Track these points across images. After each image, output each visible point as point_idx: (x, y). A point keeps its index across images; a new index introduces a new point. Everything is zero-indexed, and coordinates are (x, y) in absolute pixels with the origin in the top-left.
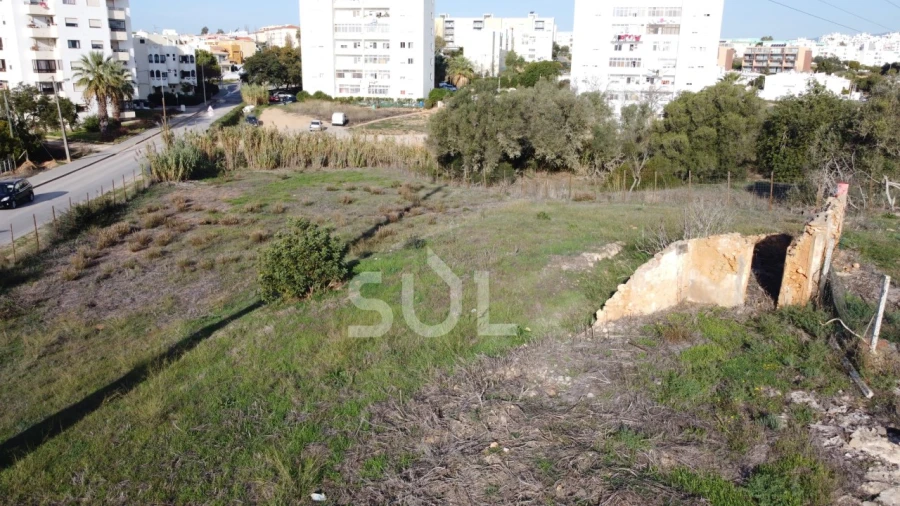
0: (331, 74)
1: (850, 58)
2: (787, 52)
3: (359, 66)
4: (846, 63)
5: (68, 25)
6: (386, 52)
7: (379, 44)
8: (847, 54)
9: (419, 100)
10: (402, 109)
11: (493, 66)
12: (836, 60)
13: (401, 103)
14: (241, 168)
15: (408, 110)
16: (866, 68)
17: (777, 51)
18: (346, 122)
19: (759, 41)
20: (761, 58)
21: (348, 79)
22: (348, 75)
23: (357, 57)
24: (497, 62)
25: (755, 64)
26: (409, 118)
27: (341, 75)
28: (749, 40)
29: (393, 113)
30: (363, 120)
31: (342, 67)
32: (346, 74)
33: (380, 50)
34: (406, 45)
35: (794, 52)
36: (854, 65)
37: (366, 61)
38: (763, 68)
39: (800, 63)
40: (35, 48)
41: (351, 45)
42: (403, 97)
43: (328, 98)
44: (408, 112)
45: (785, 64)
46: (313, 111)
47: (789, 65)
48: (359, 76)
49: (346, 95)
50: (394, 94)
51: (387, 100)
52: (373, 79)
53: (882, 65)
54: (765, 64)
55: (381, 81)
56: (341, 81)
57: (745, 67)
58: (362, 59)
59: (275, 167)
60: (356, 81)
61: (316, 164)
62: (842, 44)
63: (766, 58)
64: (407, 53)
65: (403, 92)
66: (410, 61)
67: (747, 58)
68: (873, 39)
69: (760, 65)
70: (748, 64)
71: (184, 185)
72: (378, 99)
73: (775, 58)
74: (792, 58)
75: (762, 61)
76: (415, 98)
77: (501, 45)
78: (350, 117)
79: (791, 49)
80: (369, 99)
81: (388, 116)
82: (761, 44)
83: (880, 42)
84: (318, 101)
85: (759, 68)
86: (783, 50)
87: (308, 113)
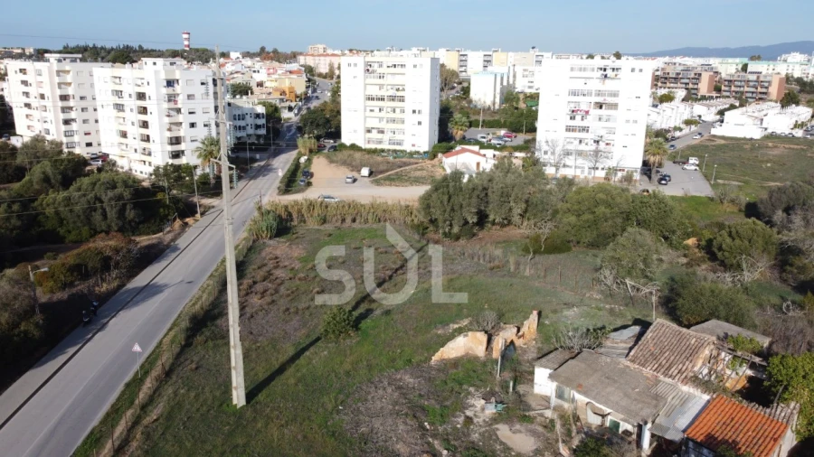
0: (361, 131)
2: (761, 79)
3: (383, 125)
5: (190, 113)
6: (401, 116)
7: (398, 110)
9: (425, 153)
10: (412, 160)
11: (494, 102)
13: (411, 154)
14: (302, 224)
15: (416, 161)
17: (753, 77)
18: (371, 173)
20: (739, 84)
21: (375, 135)
22: (374, 131)
23: (381, 119)
24: (498, 99)
25: (733, 88)
26: (416, 169)
27: (369, 131)
29: (406, 164)
30: (382, 172)
31: (369, 125)
32: (373, 131)
33: (398, 115)
34: (417, 112)
35: (768, 79)
37: (387, 122)
38: (740, 92)
39: (773, 89)
40: (170, 130)
41: (377, 110)
42: (413, 149)
43: (360, 149)
44: (417, 163)
45: (759, 90)
46: (348, 162)
47: (764, 90)
48: (382, 132)
49: (372, 146)
50: (407, 147)
51: (402, 151)
52: (392, 134)
54: (742, 89)
55: (398, 137)
56: (369, 135)
57: (725, 91)
58: (385, 120)
60: (380, 136)
63: (743, 83)
64: (417, 117)
65: (413, 145)
66: (420, 123)
67: (727, 83)
69: (738, 89)
70: (727, 89)
71: (271, 242)
72: (395, 151)
73: (751, 84)
74: (766, 84)
75: (740, 87)
76: (422, 151)
77: (502, 83)
78: (374, 170)
79: (765, 76)
80: (389, 150)
81: (401, 167)
82: (745, 66)
84: (352, 152)
85: (736, 92)
86: (758, 77)
87: (344, 163)
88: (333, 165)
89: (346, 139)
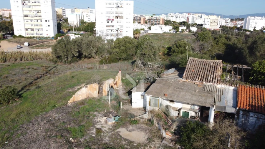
0: (23, 30)
1: (174, 20)
2: (158, 19)
3: (33, 27)
4: (172, 21)
6: (41, 23)
7: (39, 21)
8: (173, 19)
9: (52, 37)
10: (47, 40)
11: (77, 24)
12: (170, 21)
13: (47, 38)
15: (49, 40)
16: (177, 23)
17: (155, 19)
18: (29, 45)
19: (152, 15)
20: (152, 20)
22: (29, 30)
23: (32, 25)
24: (78, 23)
25: (150, 22)
26: (49, 43)
27: (27, 30)
28: (149, 15)
29: (44, 41)
30: (34, 44)
31: (27, 28)
32: (29, 29)
33: (39, 22)
34: (47, 21)
35: (159, 19)
36: (174, 22)
37: (35, 26)
38: (152, 23)
39: (161, 22)
41: (29, 21)
42: (47, 36)
43: (23, 37)
44: (49, 41)
45: (157, 22)
46: (18, 41)
47: (159, 22)
48: (33, 30)
49: (29, 36)
50: (45, 35)
51: (42, 37)
52: (37, 31)
53: (181, 22)
54: (153, 22)
55: (40, 32)
56: (27, 32)
57: (148, 23)
58: (34, 25)
59: (5, 62)
60: (32, 32)
61: (18, 60)
62: (172, 16)
64: (48, 23)
65: (47, 35)
66: (49, 26)
67: (148, 20)
68: (180, 14)
69: (152, 22)
70: (149, 22)
72: (40, 37)
73: (155, 20)
74: (159, 21)
75: (152, 21)
76: (51, 36)
77: (79, 18)
78: (30, 44)
79: (159, 18)
80: (37, 37)
81: (43, 42)
82: (152, 16)
83: (181, 15)
84: (20, 38)
85: (151, 23)
86: (157, 18)
87: (16, 42)
88: (10, 43)
89: (17, 33)
